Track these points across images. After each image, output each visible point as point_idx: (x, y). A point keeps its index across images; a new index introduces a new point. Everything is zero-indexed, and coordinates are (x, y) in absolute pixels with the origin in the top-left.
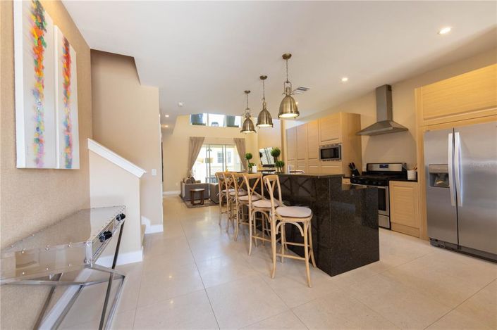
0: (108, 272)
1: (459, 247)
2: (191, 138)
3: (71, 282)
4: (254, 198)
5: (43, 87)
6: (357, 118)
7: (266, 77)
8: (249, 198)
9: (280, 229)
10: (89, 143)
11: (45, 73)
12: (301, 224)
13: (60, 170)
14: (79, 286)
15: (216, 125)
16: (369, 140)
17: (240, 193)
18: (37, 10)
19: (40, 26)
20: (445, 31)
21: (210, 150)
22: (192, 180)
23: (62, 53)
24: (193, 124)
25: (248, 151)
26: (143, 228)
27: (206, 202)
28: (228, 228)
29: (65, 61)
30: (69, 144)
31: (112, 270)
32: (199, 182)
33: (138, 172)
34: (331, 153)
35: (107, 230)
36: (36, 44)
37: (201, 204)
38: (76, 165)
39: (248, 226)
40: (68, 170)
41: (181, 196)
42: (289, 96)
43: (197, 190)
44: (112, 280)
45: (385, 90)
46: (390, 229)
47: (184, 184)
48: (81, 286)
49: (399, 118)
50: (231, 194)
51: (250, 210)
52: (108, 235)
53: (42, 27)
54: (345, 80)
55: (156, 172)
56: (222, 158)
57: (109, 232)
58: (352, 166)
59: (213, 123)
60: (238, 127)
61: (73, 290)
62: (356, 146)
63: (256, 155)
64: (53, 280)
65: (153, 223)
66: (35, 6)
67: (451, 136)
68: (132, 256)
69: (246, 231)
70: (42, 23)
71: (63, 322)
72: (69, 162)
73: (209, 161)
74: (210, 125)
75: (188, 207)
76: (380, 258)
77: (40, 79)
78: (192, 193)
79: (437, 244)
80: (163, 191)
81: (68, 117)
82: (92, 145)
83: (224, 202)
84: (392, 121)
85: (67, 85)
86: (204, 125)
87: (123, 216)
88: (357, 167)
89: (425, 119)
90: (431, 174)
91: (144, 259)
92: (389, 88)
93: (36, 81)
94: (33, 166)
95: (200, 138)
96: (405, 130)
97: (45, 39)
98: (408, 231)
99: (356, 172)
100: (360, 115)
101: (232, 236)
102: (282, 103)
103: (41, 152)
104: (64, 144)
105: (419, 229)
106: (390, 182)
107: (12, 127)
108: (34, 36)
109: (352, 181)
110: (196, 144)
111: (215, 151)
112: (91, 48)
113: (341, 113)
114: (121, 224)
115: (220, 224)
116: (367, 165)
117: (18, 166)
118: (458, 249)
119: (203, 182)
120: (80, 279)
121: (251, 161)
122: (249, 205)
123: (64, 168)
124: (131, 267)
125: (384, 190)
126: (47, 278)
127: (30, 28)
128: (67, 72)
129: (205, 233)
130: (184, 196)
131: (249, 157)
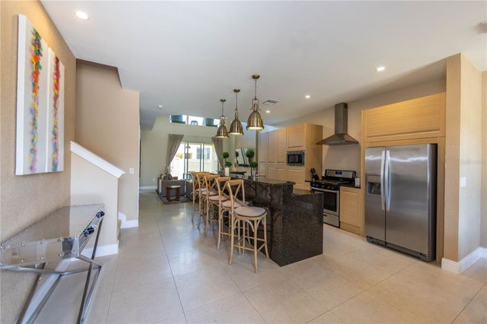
0: (88, 262)
1: (386, 243)
2: (170, 135)
3: (52, 271)
4: (223, 198)
5: (38, 104)
6: (319, 129)
7: (239, 91)
8: (219, 198)
9: (237, 225)
10: (71, 145)
11: (40, 91)
12: (253, 222)
13: (48, 173)
14: (58, 275)
15: (196, 124)
16: (329, 149)
17: (211, 193)
18: (36, 40)
19: (38, 54)
20: (381, 69)
21: (188, 147)
22: (168, 177)
23: (53, 71)
24: (173, 122)
25: (225, 150)
26: (119, 223)
27: (181, 198)
28: (199, 224)
29: (55, 77)
30: (56, 150)
31: (92, 261)
32: (176, 178)
33: (118, 173)
34: (295, 159)
35: (89, 227)
36: (34, 70)
37: (177, 200)
38: (60, 168)
39: (218, 223)
40: (54, 172)
41: (157, 191)
42: (257, 112)
43: (173, 187)
44: (91, 269)
45: (342, 106)
46: (339, 227)
47: (161, 181)
48: (61, 276)
49: (353, 132)
50: (203, 193)
51: (220, 209)
52: (91, 231)
53: (39, 53)
54: (308, 97)
55: (134, 171)
56: (201, 155)
57: (92, 228)
58: (313, 171)
59: (192, 122)
60: (216, 126)
61: (53, 278)
62: (318, 154)
63: (232, 155)
64: (38, 268)
65: (129, 218)
66: (34, 38)
67: (384, 152)
68: (109, 249)
69: (215, 227)
70: (39, 50)
71: (45, 306)
72: (55, 165)
73: (187, 156)
74: (190, 123)
75: (164, 203)
76: (324, 251)
77: (35, 99)
78: (169, 189)
79: (371, 240)
80: (140, 186)
81: (55, 126)
82: (75, 148)
83: (197, 201)
84: (347, 134)
85: (56, 97)
86: (184, 123)
87: (102, 214)
88: (317, 172)
89: (368, 137)
90: (369, 183)
91: (119, 251)
92: (346, 105)
93: (33, 100)
94: (28, 172)
95: (178, 135)
96: (357, 143)
97: (41, 63)
98: (352, 230)
99: (316, 177)
100: (322, 127)
101: (202, 231)
102: (250, 117)
103: (34, 161)
104: (52, 150)
105: (359, 228)
106: (341, 187)
107: (13, 141)
108: (33, 63)
109: (311, 185)
110: (175, 140)
111: (194, 149)
112: (77, 57)
113: (305, 124)
114: (100, 221)
115: (192, 221)
116: (326, 171)
117: (17, 174)
118: (385, 245)
119: (180, 178)
120: (59, 268)
121: (227, 160)
122: (219, 206)
123: (51, 171)
124: (107, 259)
125: (336, 194)
126: (34, 267)
127: (31, 57)
128: (57, 87)
129: (180, 228)
130: (160, 191)
131: (226, 156)
